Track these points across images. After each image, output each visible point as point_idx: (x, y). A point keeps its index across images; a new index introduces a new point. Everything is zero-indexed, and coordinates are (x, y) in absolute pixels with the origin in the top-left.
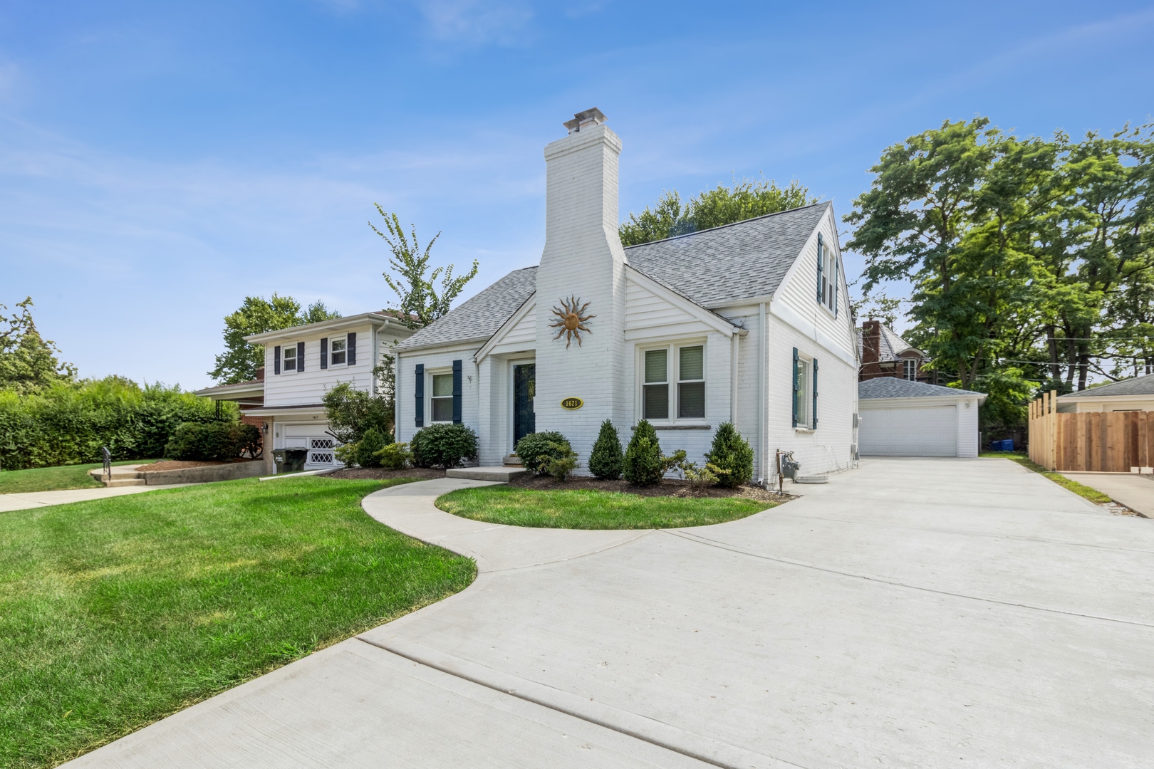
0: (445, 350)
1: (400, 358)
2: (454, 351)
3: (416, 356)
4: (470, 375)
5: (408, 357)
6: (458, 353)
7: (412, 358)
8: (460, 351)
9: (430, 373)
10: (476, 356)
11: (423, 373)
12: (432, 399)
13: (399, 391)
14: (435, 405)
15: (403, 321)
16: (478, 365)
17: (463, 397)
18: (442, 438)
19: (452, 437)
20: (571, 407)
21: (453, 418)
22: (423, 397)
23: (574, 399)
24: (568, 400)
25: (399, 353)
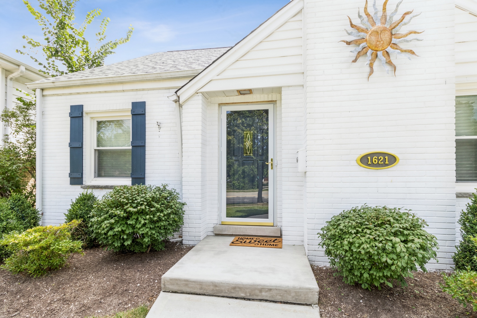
0: (120, 87)
1: (43, 96)
2: (132, 90)
3: (71, 94)
4: (159, 122)
5: (57, 95)
6: (139, 92)
7: (63, 97)
8: (143, 90)
9: (92, 118)
10: (178, 93)
11: (82, 117)
12: (95, 150)
13: (43, 138)
14: (99, 157)
15: (45, 67)
16: (180, 106)
17: (147, 149)
18: (142, 213)
19: (158, 210)
20: (378, 165)
21: (132, 174)
22: (81, 147)
23: (384, 154)
24: (372, 155)
25: (42, 90)
